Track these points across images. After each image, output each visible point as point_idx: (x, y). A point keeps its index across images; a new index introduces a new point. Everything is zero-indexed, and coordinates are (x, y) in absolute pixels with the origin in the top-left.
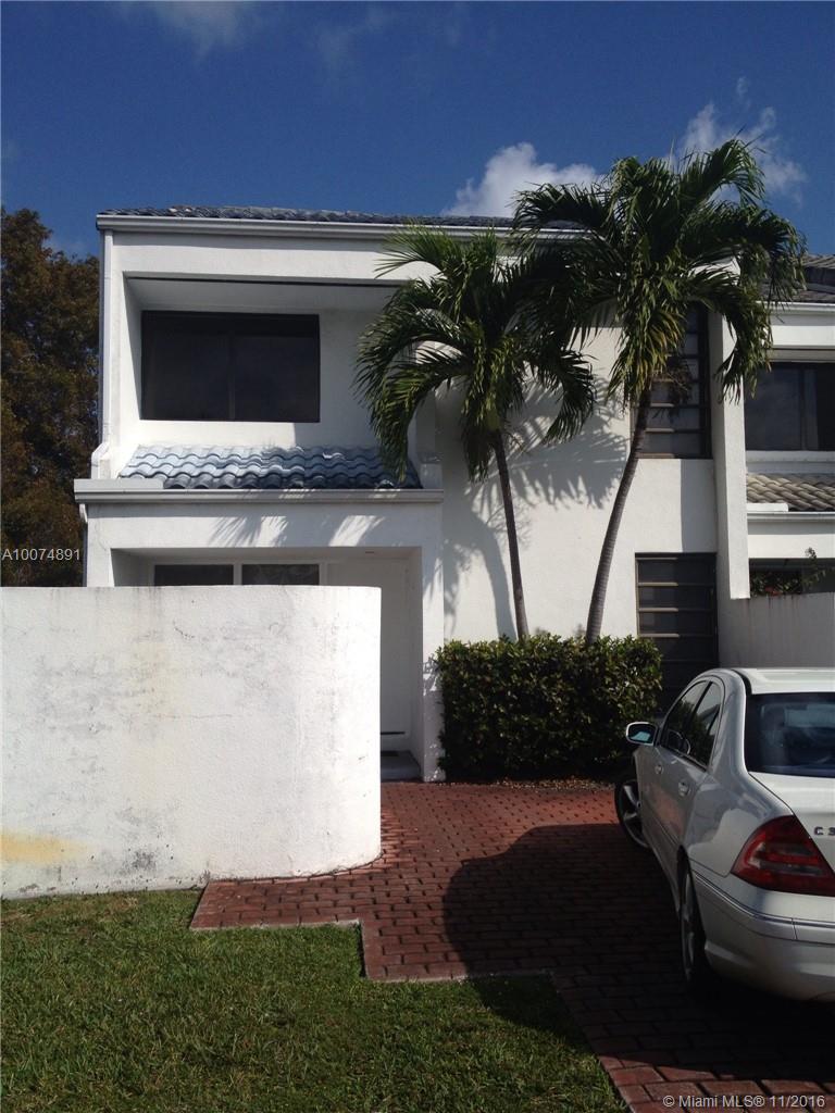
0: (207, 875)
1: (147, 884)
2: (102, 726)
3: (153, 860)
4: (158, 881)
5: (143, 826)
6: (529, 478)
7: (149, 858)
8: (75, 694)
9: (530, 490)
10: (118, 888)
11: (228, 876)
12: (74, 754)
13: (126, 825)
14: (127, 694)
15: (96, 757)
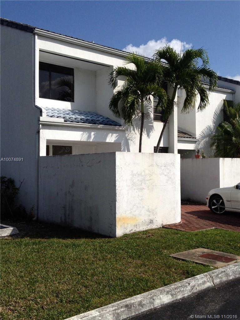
0: (162, 224)
1: (152, 227)
2: (143, 188)
3: (153, 221)
4: (154, 226)
5: (151, 213)
6: (136, 126)
7: (152, 221)
8: (138, 180)
9: (135, 129)
10: (147, 229)
11: (166, 224)
12: (138, 195)
13: (148, 213)
14: (148, 180)
15: (142, 196)
